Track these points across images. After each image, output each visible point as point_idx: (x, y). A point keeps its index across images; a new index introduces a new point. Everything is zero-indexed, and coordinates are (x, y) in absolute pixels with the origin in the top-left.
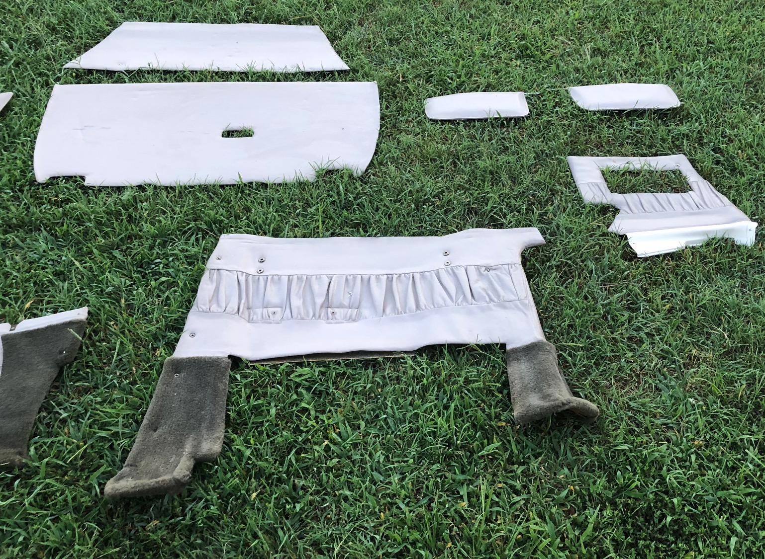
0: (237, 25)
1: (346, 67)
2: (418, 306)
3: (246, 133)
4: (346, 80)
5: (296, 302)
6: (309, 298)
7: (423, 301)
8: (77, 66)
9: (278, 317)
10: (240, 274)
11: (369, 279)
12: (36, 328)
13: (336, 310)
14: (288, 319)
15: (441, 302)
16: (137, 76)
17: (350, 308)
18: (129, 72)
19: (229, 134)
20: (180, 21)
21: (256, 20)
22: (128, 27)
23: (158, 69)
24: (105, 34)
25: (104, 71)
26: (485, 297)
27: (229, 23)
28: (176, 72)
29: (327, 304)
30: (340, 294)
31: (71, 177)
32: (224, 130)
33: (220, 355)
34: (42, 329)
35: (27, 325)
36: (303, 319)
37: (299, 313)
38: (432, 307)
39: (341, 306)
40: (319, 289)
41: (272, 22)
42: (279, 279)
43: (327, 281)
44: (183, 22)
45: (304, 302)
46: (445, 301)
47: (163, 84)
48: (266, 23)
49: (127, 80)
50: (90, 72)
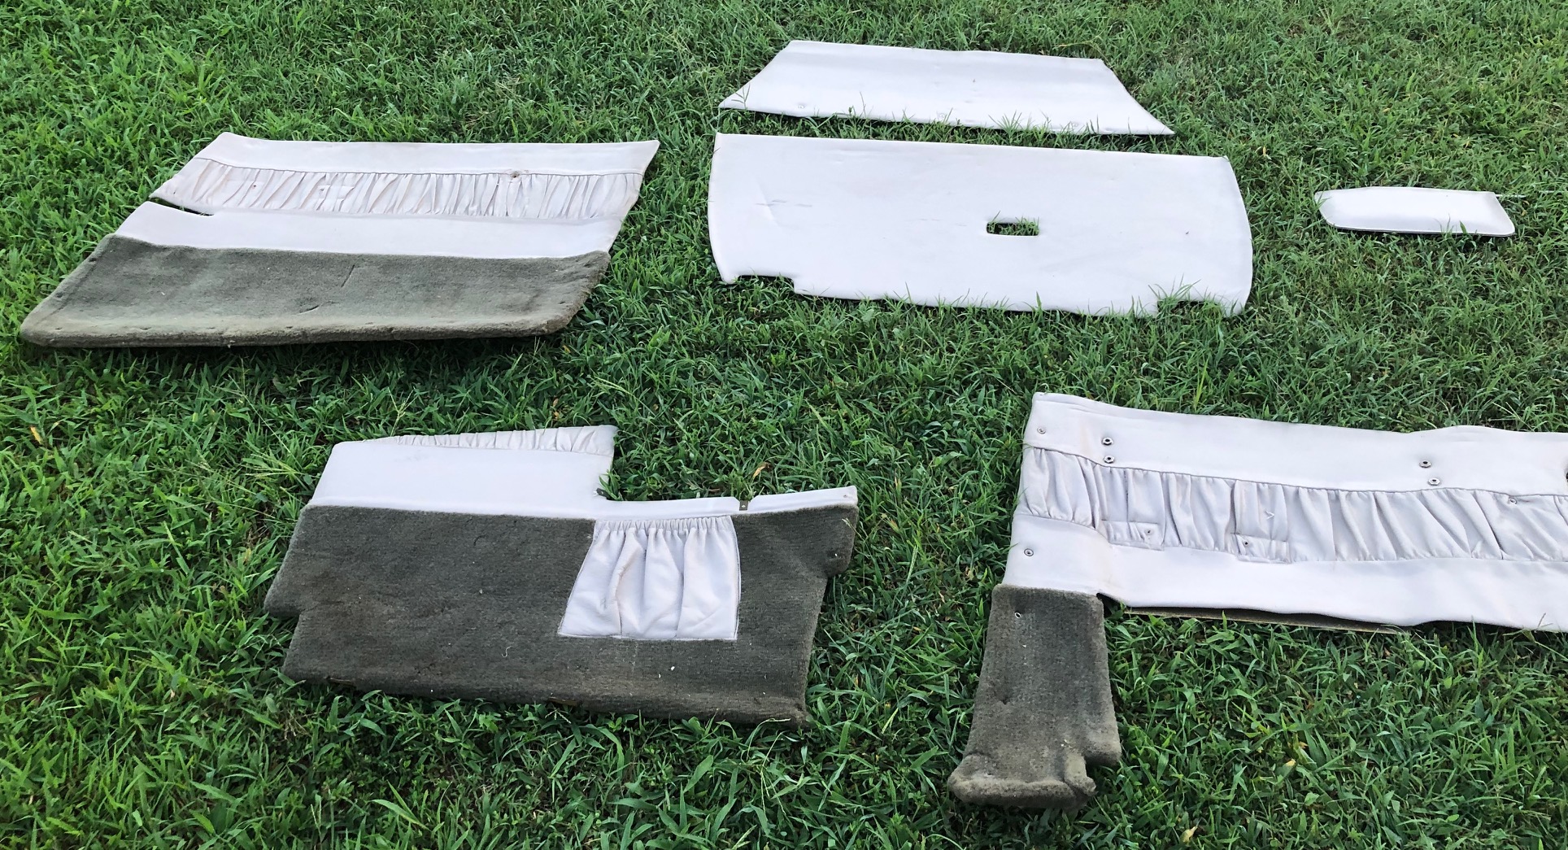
0: (967, 52)
1: (1166, 131)
2: (1400, 550)
3: (1026, 229)
4: (1171, 153)
5: (1184, 519)
6: (1201, 513)
7: (1408, 543)
8: (741, 106)
9: (1156, 538)
10: (1082, 460)
11: (1297, 493)
12: (782, 510)
13: (1251, 540)
14: (1174, 545)
15: (1445, 549)
16: (832, 126)
17: (1271, 538)
18: (818, 120)
19: (997, 228)
20: (876, 43)
21: (997, 46)
22: (798, 48)
23: (863, 117)
24: (767, 59)
25: (778, 116)
26: (1524, 550)
27: (954, 49)
28: (891, 124)
29: (1234, 528)
30: (1252, 513)
31: (772, 278)
32: (991, 221)
33: (1086, 592)
34: (793, 513)
35: (763, 504)
36: (1199, 548)
37: (1192, 538)
38: (1428, 555)
39: (1257, 534)
40: (1218, 502)
41: (1025, 51)
42: (1146, 476)
43: (1227, 490)
44: (881, 44)
45: (1195, 518)
46: (1450, 547)
47: (873, 142)
48: (1014, 52)
49: (817, 132)
50: (759, 116)
